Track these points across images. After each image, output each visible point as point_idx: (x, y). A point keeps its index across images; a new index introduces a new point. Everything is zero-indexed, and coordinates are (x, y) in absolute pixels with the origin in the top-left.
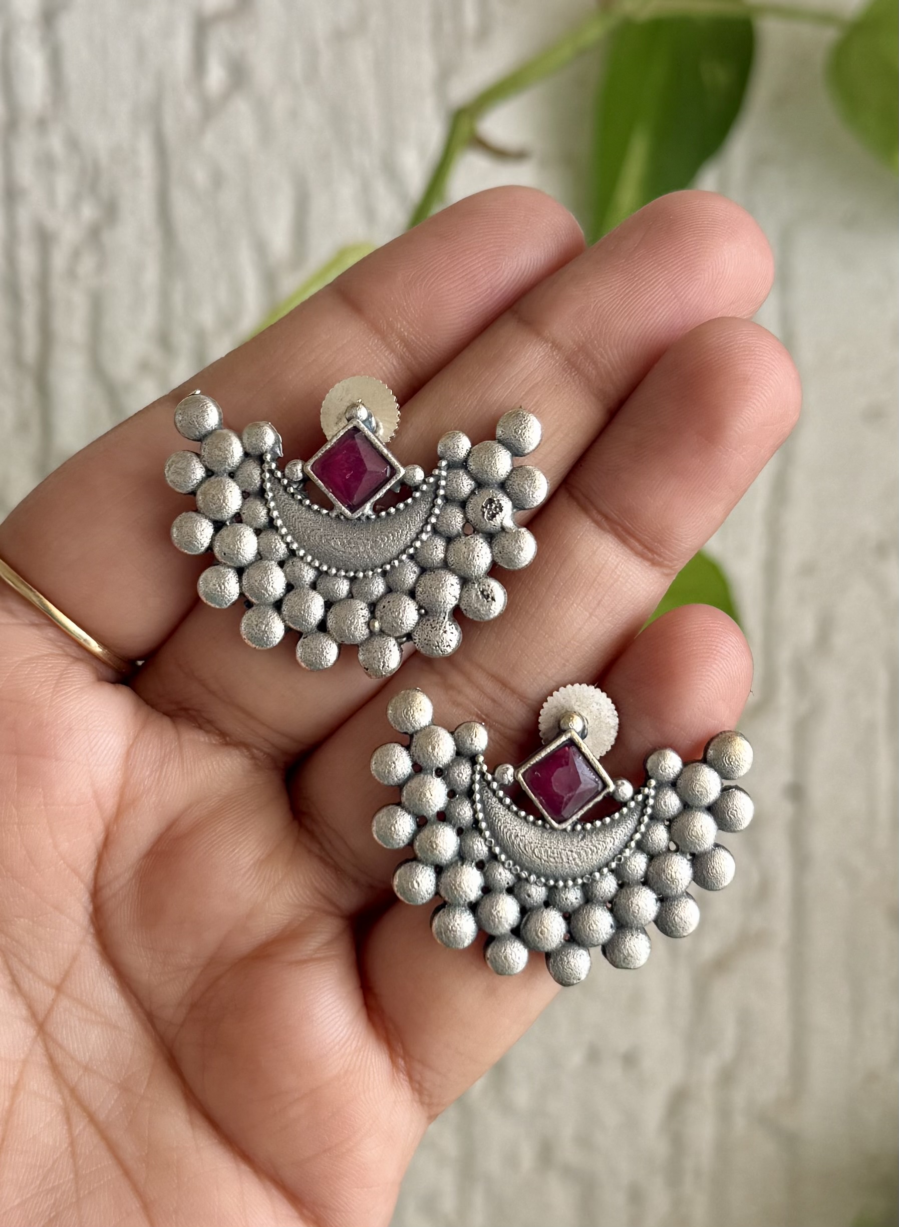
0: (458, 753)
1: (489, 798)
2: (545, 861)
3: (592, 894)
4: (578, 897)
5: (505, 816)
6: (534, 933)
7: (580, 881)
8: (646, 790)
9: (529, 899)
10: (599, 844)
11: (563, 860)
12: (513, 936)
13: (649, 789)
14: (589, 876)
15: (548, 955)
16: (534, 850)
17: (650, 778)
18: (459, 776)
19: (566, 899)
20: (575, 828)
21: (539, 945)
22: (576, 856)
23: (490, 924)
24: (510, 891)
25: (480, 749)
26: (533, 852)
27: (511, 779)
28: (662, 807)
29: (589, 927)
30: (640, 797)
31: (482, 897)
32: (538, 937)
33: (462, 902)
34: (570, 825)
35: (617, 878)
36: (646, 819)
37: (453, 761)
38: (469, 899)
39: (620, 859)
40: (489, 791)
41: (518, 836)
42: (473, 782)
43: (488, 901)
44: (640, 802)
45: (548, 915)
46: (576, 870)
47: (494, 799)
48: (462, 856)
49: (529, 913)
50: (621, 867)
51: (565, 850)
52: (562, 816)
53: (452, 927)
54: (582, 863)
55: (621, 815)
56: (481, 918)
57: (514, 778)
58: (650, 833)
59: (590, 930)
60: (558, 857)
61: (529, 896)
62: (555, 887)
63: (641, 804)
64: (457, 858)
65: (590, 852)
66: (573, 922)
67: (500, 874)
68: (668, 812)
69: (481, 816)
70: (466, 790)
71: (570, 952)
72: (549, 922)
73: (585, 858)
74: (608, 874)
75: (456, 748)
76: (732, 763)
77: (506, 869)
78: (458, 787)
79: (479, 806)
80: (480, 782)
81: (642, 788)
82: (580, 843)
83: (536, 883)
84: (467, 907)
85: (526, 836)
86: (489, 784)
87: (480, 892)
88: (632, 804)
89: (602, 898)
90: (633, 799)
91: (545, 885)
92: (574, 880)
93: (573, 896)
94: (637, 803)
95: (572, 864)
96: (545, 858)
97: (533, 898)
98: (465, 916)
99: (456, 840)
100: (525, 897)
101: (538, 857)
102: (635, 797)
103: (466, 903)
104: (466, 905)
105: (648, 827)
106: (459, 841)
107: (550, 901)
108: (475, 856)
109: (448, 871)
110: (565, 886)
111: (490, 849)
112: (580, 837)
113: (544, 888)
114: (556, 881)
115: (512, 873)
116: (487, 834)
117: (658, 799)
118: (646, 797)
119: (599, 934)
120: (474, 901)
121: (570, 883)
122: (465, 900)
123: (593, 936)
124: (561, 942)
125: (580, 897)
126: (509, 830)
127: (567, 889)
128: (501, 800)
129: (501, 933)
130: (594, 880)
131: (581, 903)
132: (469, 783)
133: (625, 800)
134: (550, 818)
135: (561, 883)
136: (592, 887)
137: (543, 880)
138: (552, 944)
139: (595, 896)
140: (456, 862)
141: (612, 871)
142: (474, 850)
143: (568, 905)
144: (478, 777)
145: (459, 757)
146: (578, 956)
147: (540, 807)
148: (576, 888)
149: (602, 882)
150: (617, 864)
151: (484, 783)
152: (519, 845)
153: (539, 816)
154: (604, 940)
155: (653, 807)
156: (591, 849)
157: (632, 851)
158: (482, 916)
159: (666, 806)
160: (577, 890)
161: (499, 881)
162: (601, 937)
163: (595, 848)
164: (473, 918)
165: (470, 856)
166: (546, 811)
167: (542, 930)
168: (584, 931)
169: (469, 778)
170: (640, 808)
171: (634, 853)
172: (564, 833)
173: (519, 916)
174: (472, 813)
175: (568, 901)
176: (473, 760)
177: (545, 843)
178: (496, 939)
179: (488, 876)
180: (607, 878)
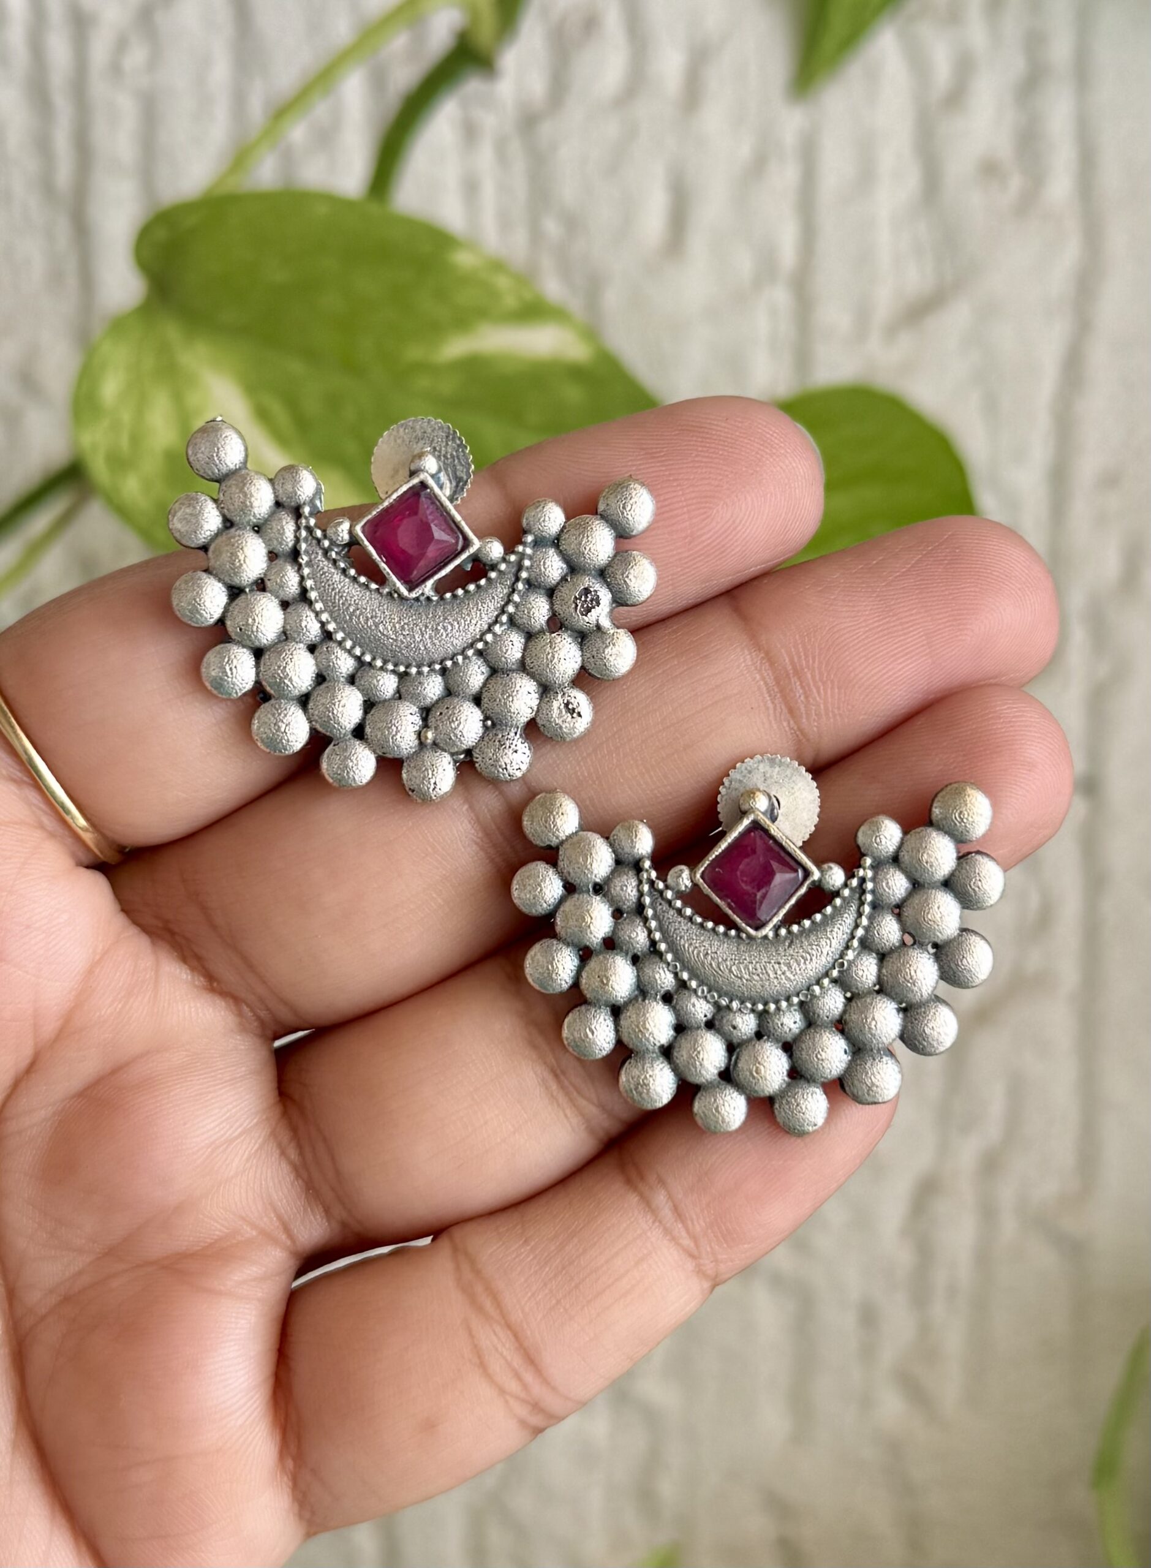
0: (618, 862)
1: (664, 912)
2: (747, 980)
3: (814, 1014)
4: (798, 1020)
5: (687, 930)
6: (748, 1073)
7: (795, 1000)
8: (861, 873)
9: (735, 1031)
10: (812, 949)
11: (769, 976)
12: (722, 1082)
13: (864, 869)
14: (806, 992)
15: (770, 1100)
16: (731, 967)
17: (864, 855)
18: (622, 890)
19: (782, 1025)
20: (779, 932)
21: (756, 1088)
22: (785, 968)
23: (690, 1070)
24: (710, 1025)
25: (644, 853)
26: (731, 971)
27: (689, 884)
28: (885, 890)
29: (817, 1056)
30: (854, 882)
31: (675, 1038)
32: (754, 1078)
33: (651, 1048)
34: (770, 930)
35: (842, 989)
36: (867, 909)
37: (613, 872)
38: (659, 1042)
39: (842, 965)
40: (663, 902)
41: (707, 954)
42: (641, 894)
43: (683, 1041)
44: (856, 887)
45: (762, 1048)
46: (788, 986)
47: (672, 912)
48: (642, 991)
49: (738, 1050)
50: (845, 974)
51: (770, 963)
52: (759, 919)
53: (643, 1081)
54: (794, 975)
55: (835, 907)
56: (678, 1064)
57: (692, 881)
58: (875, 925)
59: (818, 1059)
60: (763, 974)
61: (734, 1028)
62: (765, 1011)
63: (857, 890)
64: (636, 992)
65: (802, 961)
66: (796, 1053)
67: (694, 1006)
68: (893, 896)
69: (657, 936)
70: (634, 905)
71: (798, 1092)
72: (765, 1057)
73: (798, 969)
74: (831, 986)
75: (614, 856)
76: (965, 820)
77: (700, 997)
78: (624, 904)
79: (653, 924)
80: (650, 894)
81: (855, 870)
82: (787, 951)
83: (740, 1010)
84: (659, 1054)
85: (718, 952)
86: (661, 893)
87: (672, 1032)
88: (846, 892)
89: (828, 1017)
90: (846, 885)
91: (753, 1011)
92: (788, 999)
93: (791, 1022)
94: (852, 890)
95: (782, 979)
96: (747, 976)
97: (740, 1030)
98: (658, 1065)
99: (631, 970)
100: (730, 1030)
101: (737, 977)
102: (849, 882)
103: (656, 1047)
104: (657, 1051)
105: (871, 918)
106: (635, 971)
107: (762, 1030)
108: (659, 987)
109: (628, 1010)
110: (778, 1009)
111: (676, 975)
112: (787, 944)
113: (752, 1016)
114: (766, 1004)
115: (708, 1002)
116: (669, 957)
117: (877, 880)
118: (863, 880)
119: (830, 1063)
120: (666, 1045)
121: (784, 1004)
122: (655, 1044)
123: (823, 1067)
124: (784, 1080)
125: (800, 1020)
126: (696, 947)
127: (781, 1013)
128: (679, 912)
129: (707, 1080)
130: (814, 996)
131: (802, 1028)
132: (636, 897)
133: (836, 888)
134: (744, 925)
135: (772, 1007)
136: (812, 1006)
137: (749, 1005)
138: (773, 1084)
139: (819, 1016)
140: (636, 998)
141: (835, 981)
142: (656, 980)
143: (786, 1033)
144: (646, 888)
145: (620, 867)
146: (810, 1095)
147: (730, 912)
148: (792, 1009)
149: (824, 997)
150: (839, 971)
151: (655, 893)
152: (711, 964)
153: (730, 925)
154: (838, 1070)
155: (873, 892)
156: (803, 957)
157: (856, 953)
158: (678, 1061)
159: (889, 889)
160: (794, 1013)
161: (694, 1014)
162: (835, 1067)
163: (808, 955)
164: (669, 1066)
165: (652, 988)
166: (738, 916)
167: (757, 1068)
168: (811, 1062)
169: (635, 890)
170: (857, 895)
171: (859, 954)
172: (766, 941)
173: (726, 1055)
174: (646, 933)
175: (786, 1027)
176: (637, 867)
177: (744, 957)
178: (702, 1089)
179: (679, 1010)
180: (830, 992)
